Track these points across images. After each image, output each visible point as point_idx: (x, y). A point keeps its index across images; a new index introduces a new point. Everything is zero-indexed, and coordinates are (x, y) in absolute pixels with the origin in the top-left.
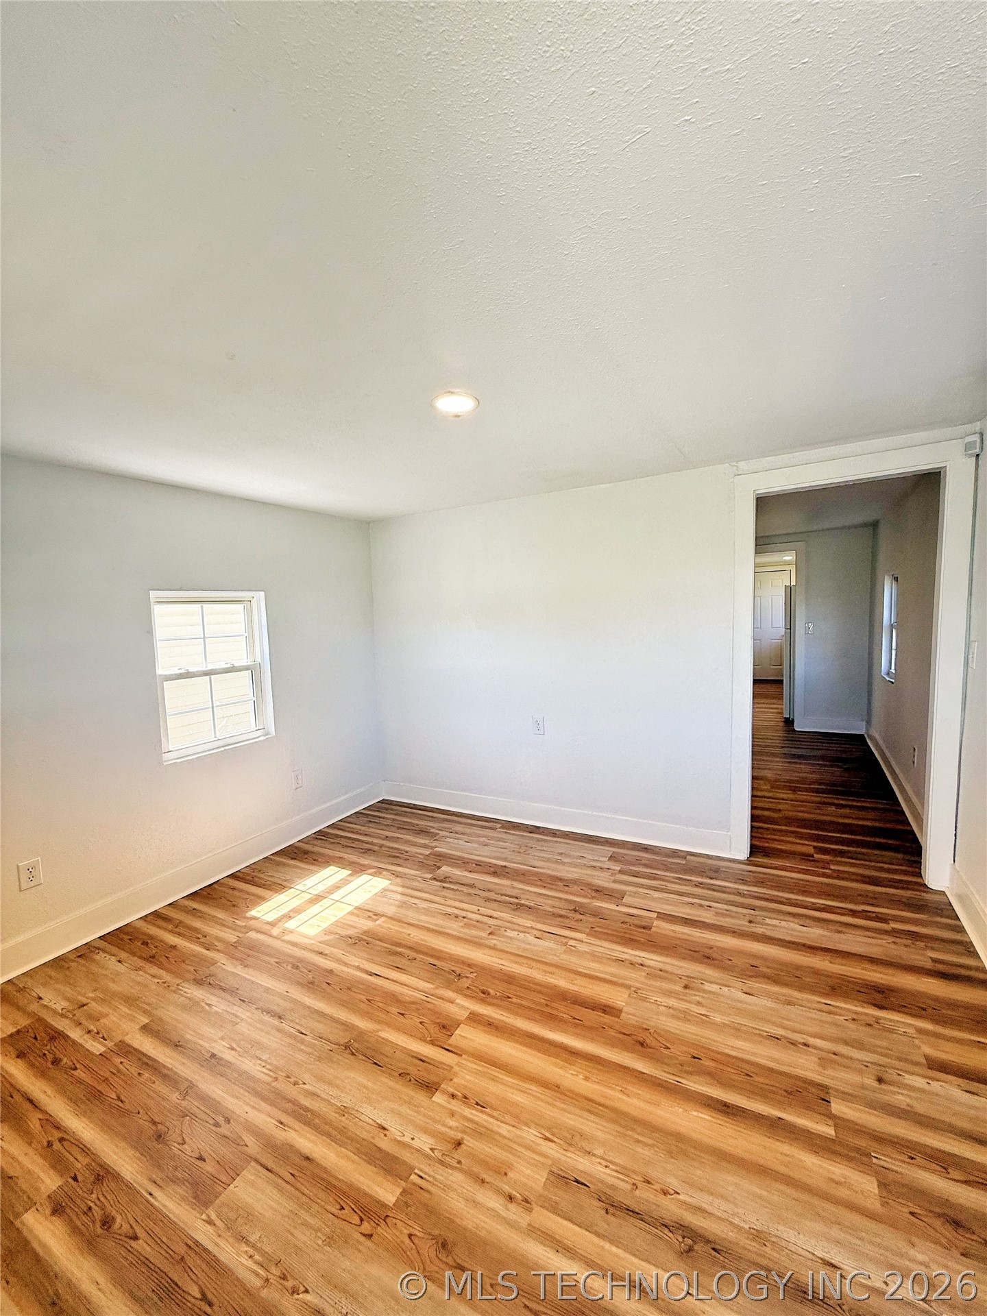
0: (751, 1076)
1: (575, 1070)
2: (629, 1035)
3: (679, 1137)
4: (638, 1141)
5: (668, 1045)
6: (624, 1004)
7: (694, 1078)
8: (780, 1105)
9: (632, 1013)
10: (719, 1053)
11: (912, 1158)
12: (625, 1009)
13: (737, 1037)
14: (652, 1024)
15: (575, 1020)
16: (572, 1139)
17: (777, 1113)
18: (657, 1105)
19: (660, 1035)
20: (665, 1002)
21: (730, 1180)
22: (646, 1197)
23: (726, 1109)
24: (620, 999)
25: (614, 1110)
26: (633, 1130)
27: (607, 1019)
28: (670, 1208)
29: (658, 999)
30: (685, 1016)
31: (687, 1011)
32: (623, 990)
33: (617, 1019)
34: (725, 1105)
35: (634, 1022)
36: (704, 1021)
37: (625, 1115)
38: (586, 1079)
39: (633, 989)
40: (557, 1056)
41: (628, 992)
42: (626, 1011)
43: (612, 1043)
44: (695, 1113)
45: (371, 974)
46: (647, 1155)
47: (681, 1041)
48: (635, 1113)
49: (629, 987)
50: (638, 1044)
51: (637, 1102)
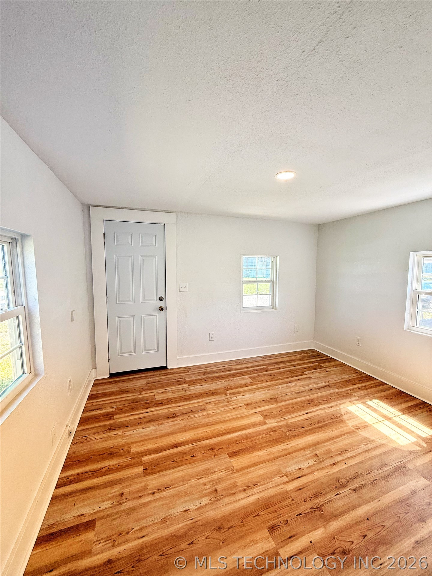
0: (172, 462)
1: (223, 429)
2: (219, 449)
3: (185, 431)
4: (194, 424)
5: (204, 455)
6: (231, 461)
7: (190, 449)
8: (160, 458)
9: (224, 460)
10: (185, 464)
11: (118, 466)
12: (228, 459)
13: (182, 476)
14: (215, 460)
15: (239, 442)
16: (208, 416)
17: (161, 454)
18: (194, 435)
19: (209, 457)
20: (217, 474)
21: (169, 430)
22: (186, 417)
23: (176, 446)
24: (234, 462)
25: (204, 427)
26: (197, 425)
27: (230, 451)
28: (180, 418)
29: (221, 473)
30: (207, 472)
31: (207, 476)
32: (238, 467)
33: (228, 452)
34: (177, 447)
35: (221, 455)
36: (198, 476)
37: (200, 427)
38: (218, 429)
39: (235, 471)
40: (231, 429)
41: (235, 468)
42: (227, 458)
43: (221, 443)
44: (184, 439)
45: (308, 413)
46: (191, 423)
47: (201, 460)
48: (199, 429)
49: (237, 471)
50: (214, 448)
51: (200, 432)
